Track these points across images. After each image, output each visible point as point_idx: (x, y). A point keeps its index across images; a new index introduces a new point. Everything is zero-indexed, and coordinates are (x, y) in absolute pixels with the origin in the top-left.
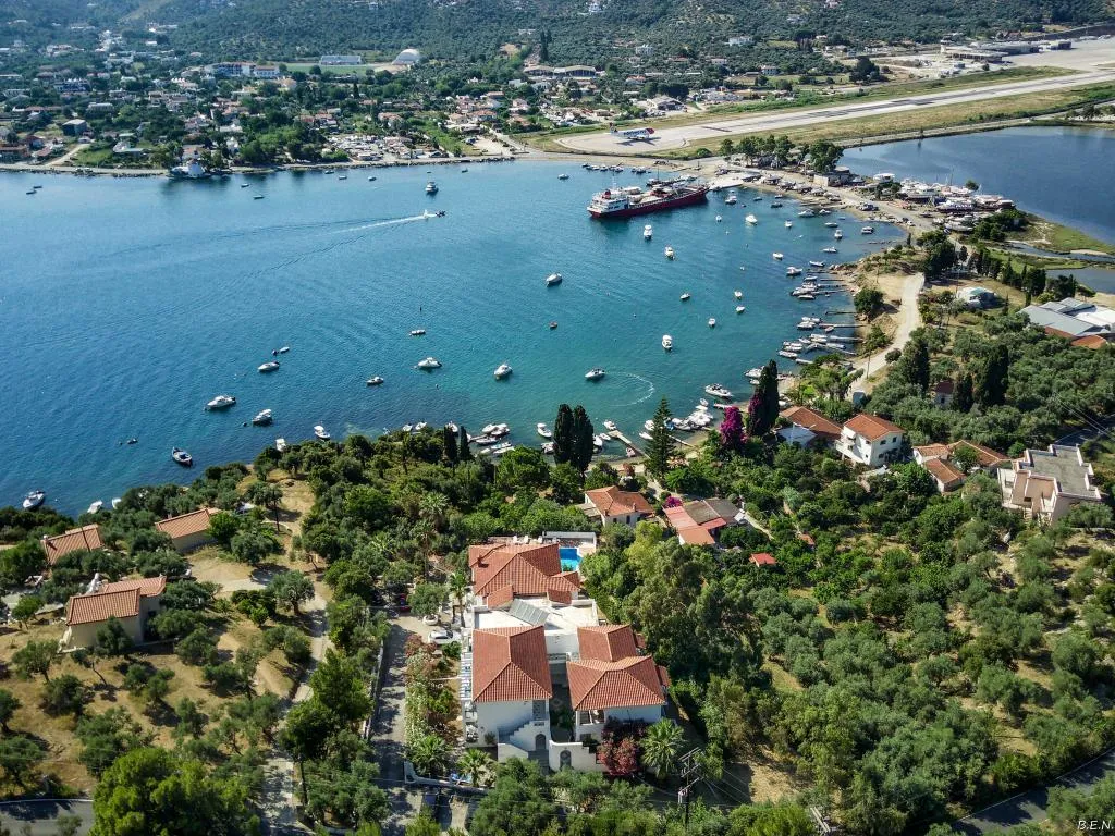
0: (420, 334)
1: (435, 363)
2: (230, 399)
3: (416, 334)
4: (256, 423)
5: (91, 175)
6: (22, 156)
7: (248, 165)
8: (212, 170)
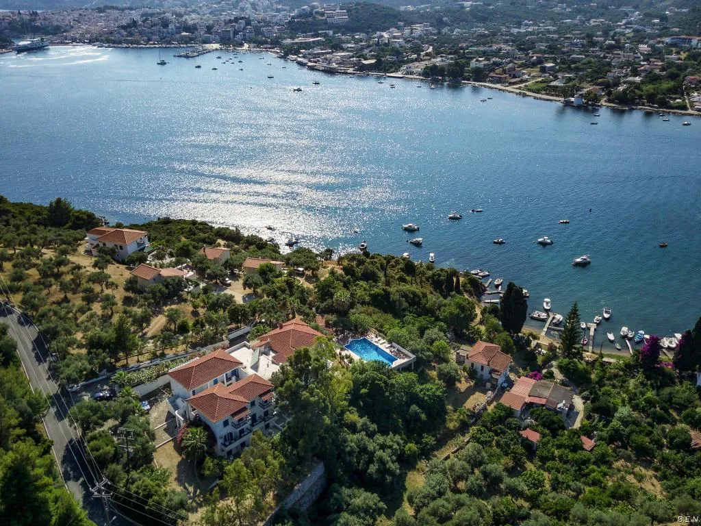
0: (566, 223)
1: (549, 241)
2: (416, 227)
3: (563, 223)
4: (411, 243)
5: (524, 95)
6: (503, 81)
7: (615, 103)
8: (590, 103)
